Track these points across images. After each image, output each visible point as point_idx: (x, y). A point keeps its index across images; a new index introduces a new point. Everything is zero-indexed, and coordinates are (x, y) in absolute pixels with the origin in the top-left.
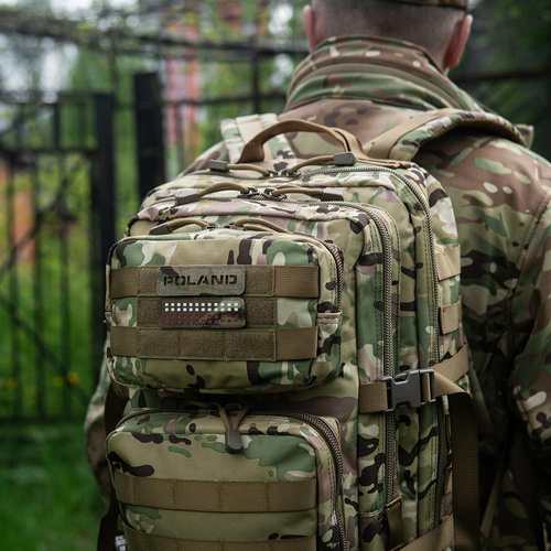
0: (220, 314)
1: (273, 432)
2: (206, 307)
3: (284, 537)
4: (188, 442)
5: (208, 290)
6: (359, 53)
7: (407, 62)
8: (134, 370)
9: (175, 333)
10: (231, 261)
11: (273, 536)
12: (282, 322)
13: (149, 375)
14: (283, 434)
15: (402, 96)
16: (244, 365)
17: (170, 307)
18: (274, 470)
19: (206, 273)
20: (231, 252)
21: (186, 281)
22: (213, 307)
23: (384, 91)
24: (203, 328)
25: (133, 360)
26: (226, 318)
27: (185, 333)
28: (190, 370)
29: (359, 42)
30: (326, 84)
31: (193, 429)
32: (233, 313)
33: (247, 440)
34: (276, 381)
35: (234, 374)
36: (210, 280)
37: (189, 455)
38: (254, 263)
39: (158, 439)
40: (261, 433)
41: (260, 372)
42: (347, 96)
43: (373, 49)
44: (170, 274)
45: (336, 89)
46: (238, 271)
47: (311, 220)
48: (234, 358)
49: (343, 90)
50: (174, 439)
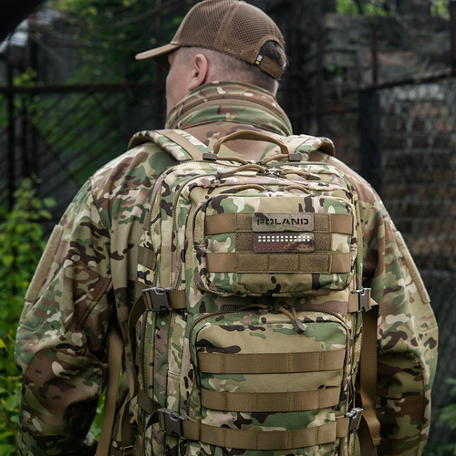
0: (298, 243)
1: (320, 320)
2: (289, 239)
3: (327, 388)
4: (263, 329)
5: (289, 228)
6: (240, 93)
7: (269, 102)
8: (231, 282)
9: (265, 256)
10: (301, 210)
11: (321, 387)
12: (334, 249)
13: (243, 284)
14: (327, 321)
15: (270, 125)
16: (310, 276)
17: (262, 239)
18: (324, 343)
19: (287, 217)
20: (300, 205)
21: (274, 222)
22: (293, 239)
23: (261, 120)
24: (286, 252)
25: (231, 275)
26: (302, 245)
27: (272, 256)
28: (273, 280)
29: (237, 86)
30: (219, 111)
31: (264, 321)
32: (306, 243)
33: (305, 326)
34: (327, 287)
35: (303, 282)
36: (290, 222)
37: (265, 338)
38: (316, 212)
39: (240, 328)
40: (313, 322)
41: (320, 280)
42: (237, 121)
43: (248, 92)
44: (261, 217)
45: (228, 115)
46: (308, 216)
47: (319, 191)
48: (305, 272)
49: (233, 117)
50: (252, 328)
